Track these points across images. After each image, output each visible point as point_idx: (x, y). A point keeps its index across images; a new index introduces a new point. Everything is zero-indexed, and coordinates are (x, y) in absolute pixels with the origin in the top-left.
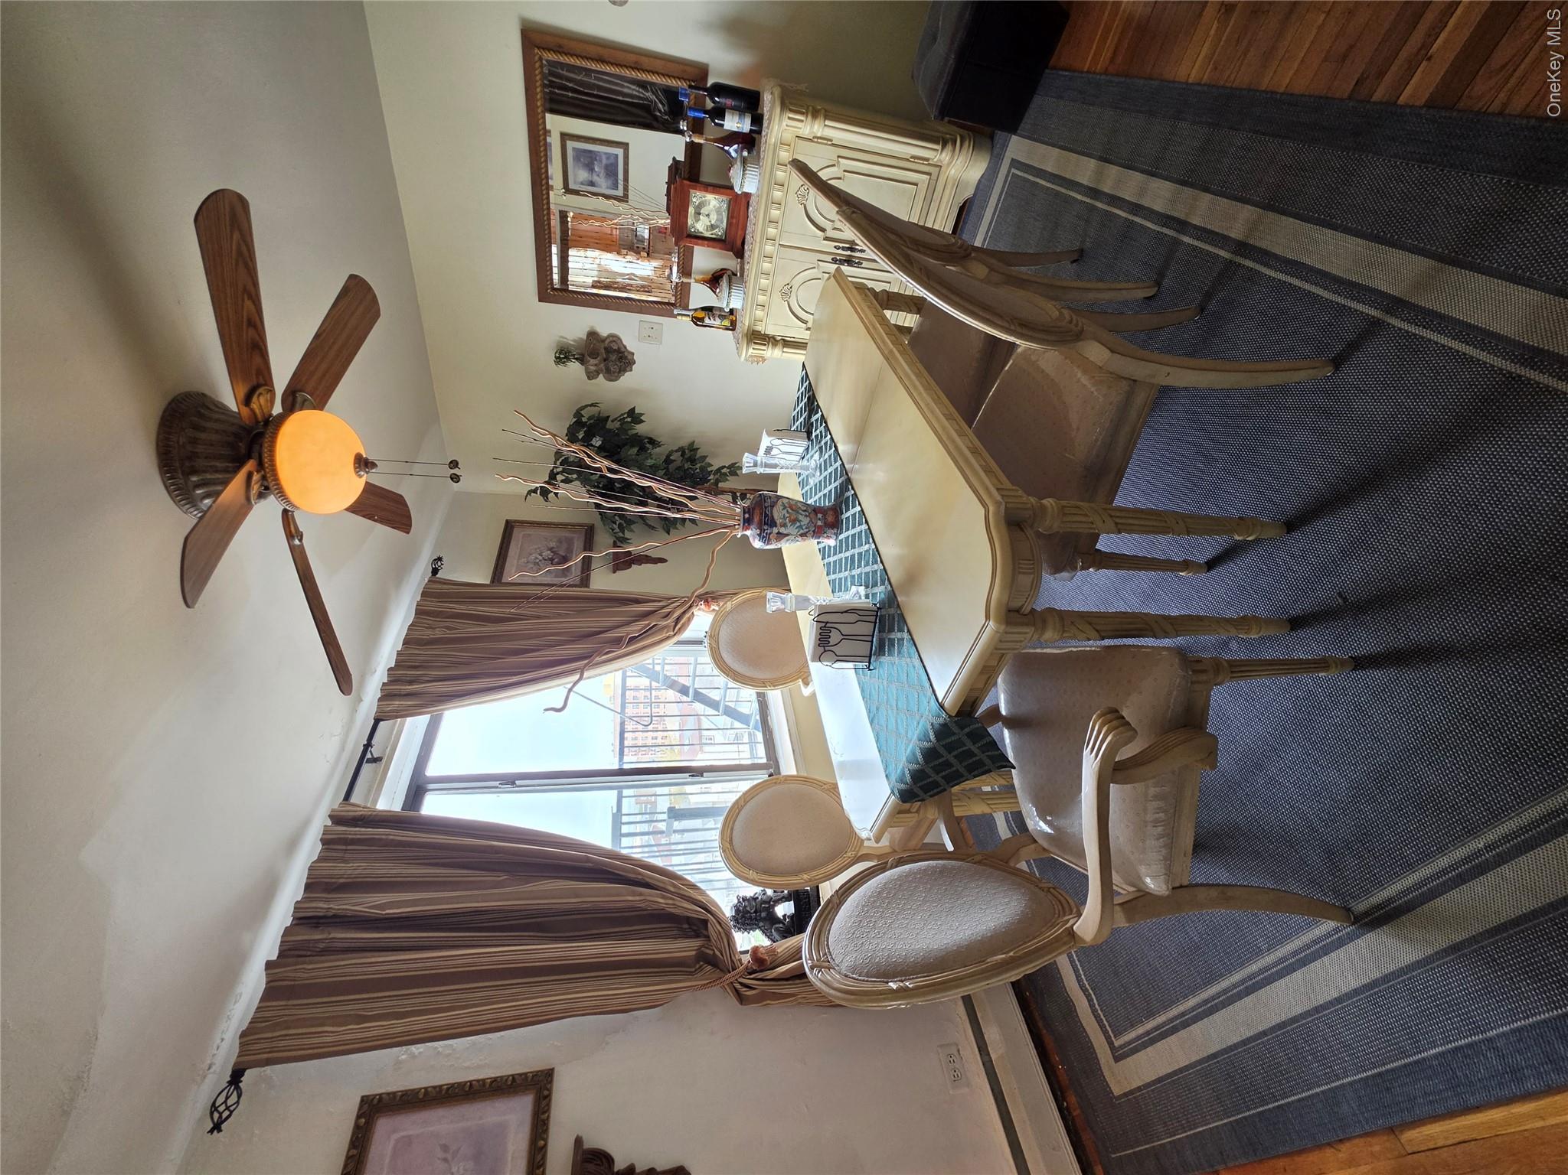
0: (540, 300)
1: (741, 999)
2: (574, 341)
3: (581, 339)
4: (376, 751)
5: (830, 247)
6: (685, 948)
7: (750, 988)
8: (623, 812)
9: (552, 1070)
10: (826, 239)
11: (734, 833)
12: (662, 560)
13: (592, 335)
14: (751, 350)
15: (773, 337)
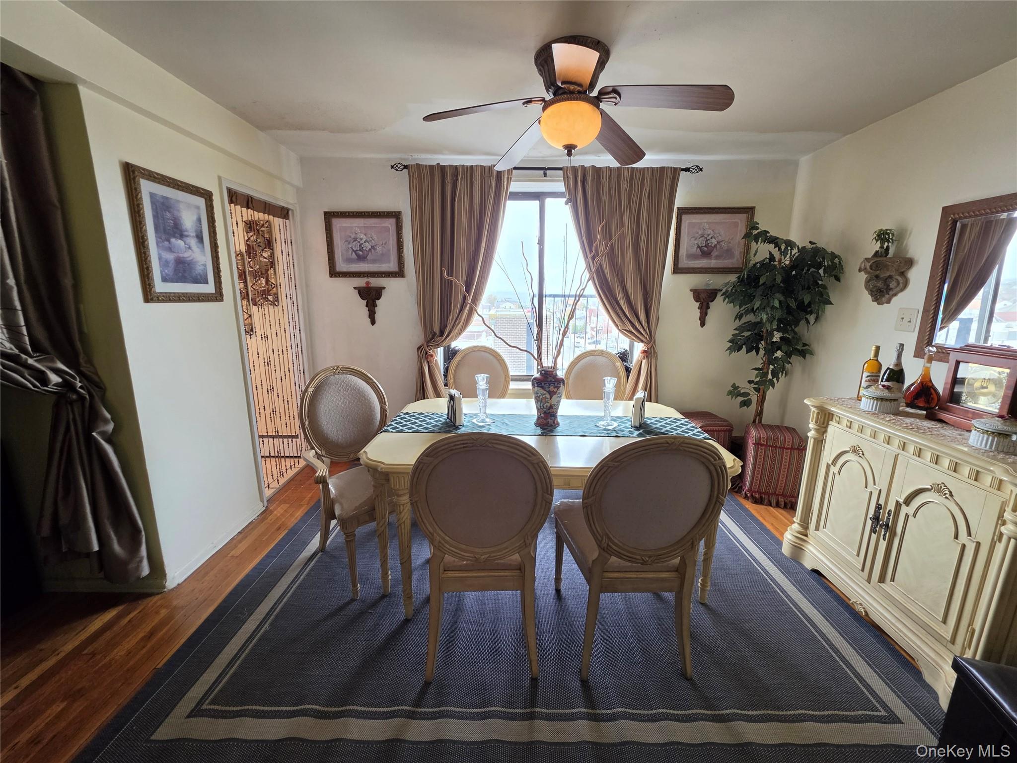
0: (944, 208)
1: (419, 348)
2: (906, 245)
3: (907, 252)
4: (548, 172)
5: (891, 506)
6: (436, 329)
7: (421, 352)
8: (555, 298)
9: (404, 277)
10: (898, 504)
11: (483, 352)
12: (703, 324)
13: (910, 263)
14: (813, 409)
15: (825, 432)
